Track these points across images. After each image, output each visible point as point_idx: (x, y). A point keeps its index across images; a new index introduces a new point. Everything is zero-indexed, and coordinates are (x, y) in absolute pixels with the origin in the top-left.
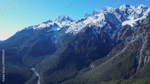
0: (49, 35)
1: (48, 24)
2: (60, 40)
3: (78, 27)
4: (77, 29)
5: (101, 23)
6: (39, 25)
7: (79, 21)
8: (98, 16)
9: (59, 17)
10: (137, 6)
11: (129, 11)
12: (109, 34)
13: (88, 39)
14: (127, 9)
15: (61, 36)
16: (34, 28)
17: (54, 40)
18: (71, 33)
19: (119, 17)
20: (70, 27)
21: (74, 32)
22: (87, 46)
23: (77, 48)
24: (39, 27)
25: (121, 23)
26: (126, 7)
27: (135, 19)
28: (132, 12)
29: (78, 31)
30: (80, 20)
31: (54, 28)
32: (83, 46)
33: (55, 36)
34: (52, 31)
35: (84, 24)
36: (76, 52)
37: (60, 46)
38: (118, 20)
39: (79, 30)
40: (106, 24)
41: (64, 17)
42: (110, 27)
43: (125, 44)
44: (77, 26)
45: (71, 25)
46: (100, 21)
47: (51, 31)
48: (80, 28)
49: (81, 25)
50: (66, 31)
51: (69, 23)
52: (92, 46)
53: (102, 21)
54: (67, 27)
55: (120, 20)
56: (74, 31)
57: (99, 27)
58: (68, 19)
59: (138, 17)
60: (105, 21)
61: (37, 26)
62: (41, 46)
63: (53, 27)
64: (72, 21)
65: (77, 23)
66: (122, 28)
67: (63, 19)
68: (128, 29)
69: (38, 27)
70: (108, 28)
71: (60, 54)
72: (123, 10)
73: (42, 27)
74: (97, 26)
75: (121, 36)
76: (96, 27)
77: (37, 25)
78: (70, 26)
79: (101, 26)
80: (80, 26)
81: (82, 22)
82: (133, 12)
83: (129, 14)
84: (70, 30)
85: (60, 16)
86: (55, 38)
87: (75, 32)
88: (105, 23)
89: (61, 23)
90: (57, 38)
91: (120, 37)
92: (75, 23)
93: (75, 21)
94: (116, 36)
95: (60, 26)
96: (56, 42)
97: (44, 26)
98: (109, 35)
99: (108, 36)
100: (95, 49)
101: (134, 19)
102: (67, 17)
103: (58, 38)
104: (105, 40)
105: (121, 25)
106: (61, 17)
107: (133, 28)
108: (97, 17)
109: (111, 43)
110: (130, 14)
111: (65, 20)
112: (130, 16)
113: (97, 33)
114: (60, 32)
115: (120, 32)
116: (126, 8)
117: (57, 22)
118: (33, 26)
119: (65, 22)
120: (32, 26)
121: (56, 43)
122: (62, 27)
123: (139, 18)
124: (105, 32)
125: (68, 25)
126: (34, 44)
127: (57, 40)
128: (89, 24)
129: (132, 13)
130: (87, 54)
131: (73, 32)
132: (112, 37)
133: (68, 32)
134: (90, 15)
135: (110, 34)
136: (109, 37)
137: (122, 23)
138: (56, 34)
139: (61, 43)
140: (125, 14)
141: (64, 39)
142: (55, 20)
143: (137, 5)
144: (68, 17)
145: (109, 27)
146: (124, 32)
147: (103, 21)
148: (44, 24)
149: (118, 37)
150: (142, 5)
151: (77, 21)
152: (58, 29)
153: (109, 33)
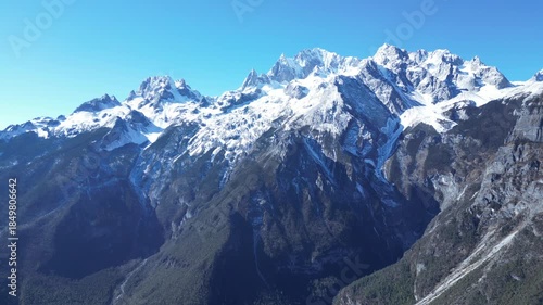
0: (118, 167)
1: (103, 113)
2: (174, 188)
3: (238, 129)
4: (236, 137)
5: (332, 116)
6: (62, 118)
7: (234, 104)
8: (304, 89)
9: (145, 85)
10: (426, 54)
11: (411, 73)
12: (367, 161)
13: (303, 184)
14: (403, 66)
15: (171, 165)
16: (42, 134)
17: (142, 186)
18: (215, 152)
19: (384, 94)
20: (203, 128)
21: (227, 152)
22: (306, 218)
23: (269, 228)
24: (65, 126)
25: (395, 116)
26: (400, 57)
27: (436, 101)
28: (421, 75)
29: (241, 147)
30: (237, 98)
31: (132, 132)
32: (289, 215)
33: (144, 167)
34: (126, 146)
35: (260, 116)
36: (267, 249)
37: (179, 212)
38: (384, 106)
39: (244, 142)
40: (350, 123)
41: (168, 87)
42: (367, 135)
43: (479, 220)
44: (233, 127)
45: (204, 121)
46: (328, 111)
47: (121, 144)
48: (246, 134)
49: (249, 122)
50: (189, 147)
51: (196, 112)
52: (325, 214)
53: (334, 109)
54: (192, 128)
55: (392, 105)
56: (225, 146)
57: (327, 135)
58: (186, 92)
59: (445, 95)
60: (345, 110)
61: (55, 123)
62: (93, 223)
63: (128, 125)
64: (205, 103)
65: (225, 110)
66: (407, 136)
67: (165, 92)
68: (429, 140)
69: (57, 128)
70: (361, 138)
71: (204, 266)
72: (388, 66)
73: (79, 129)
74: (319, 129)
75: (412, 167)
76: (316, 132)
77: (55, 119)
78: (204, 125)
79: (334, 129)
80: (245, 126)
81: (246, 110)
82: (424, 76)
83: (411, 84)
84: (205, 139)
85: (149, 81)
86: (147, 178)
87: (231, 150)
88: (347, 117)
89: (158, 108)
90: (155, 176)
91: (410, 172)
92: (218, 111)
93: (217, 105)
94: (396, 169)
95: (157, 123)
96: (154, 195)
97: (85, 121)
98: (369, 165)
99: (367, 168)
100: (338, 227)
101: (435, 103)
102: (178, 85)
103: (160, 177)
104: (363, 186)
105: (398, 125)
106: (154, 84)
107: (449, 140)
108: (302, 93)
109: (385, 198)
110: (418, 84)
111: (172, 96)
112: (417, 90)
113: (326, 159)
114: (167, 151)
115: (405, 153)
116: (399, 61)
117: (141, 106)
118: (34, 122)
119: (175, 105)
120: (29, 123)
121: (156, 200)
122: (165, 126)
123: (450, 98)
124: (353, 151)
125: (190, 117)
126: (58, 214)
127: (159, 186)
128: (281, 119)
129: (424, 82)
130: (315, 254)
131: (222, 152)
132: (382, 173)
133: (199, 150)
134: (265, 80)
135: (372, 162)
136: (372, 174)
137: (401, 117)
138: (147, 158)
139: (182, 201)
140: (401, 85)
141: (192, 184)
142: (129, 95)
143: (423, 50)
144: (184, 84)
145: (363, 133)
146: (417, 152)
147: (338, 109)
148: (83, 113)
149: (404, 173)
150: (441, 52)
151: (226, 104)
152: (153, 137)
153: (367, 157)
